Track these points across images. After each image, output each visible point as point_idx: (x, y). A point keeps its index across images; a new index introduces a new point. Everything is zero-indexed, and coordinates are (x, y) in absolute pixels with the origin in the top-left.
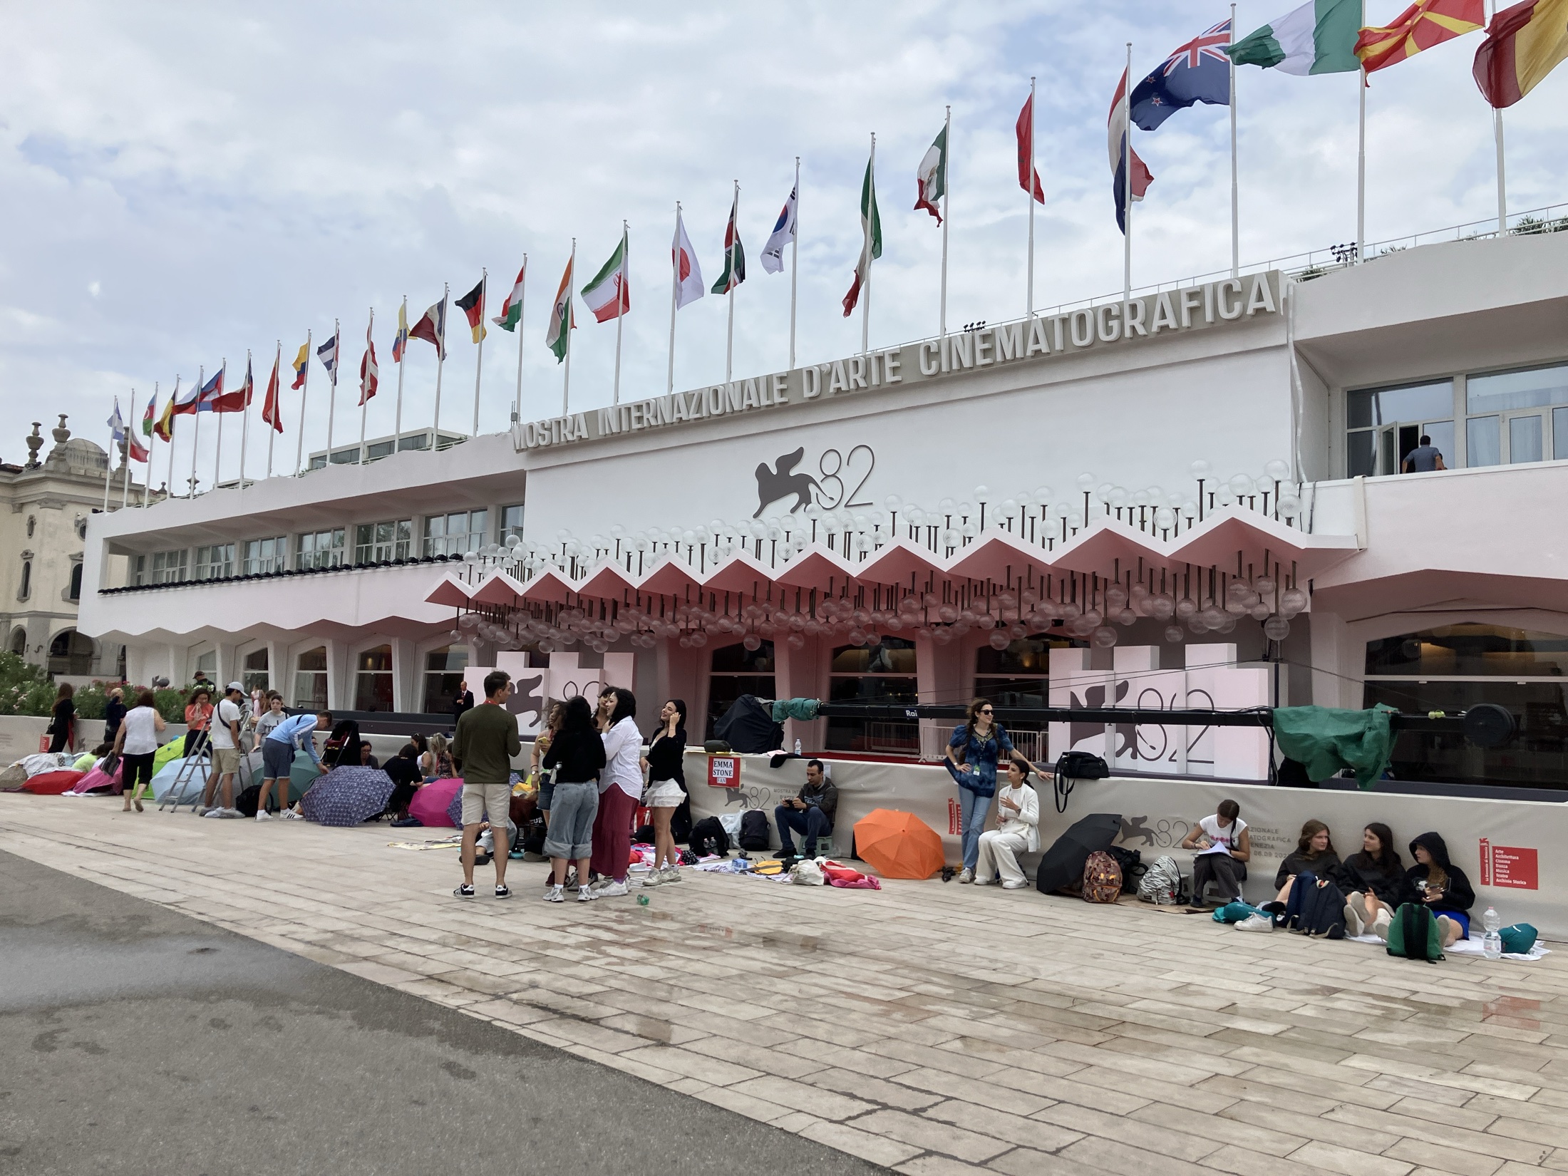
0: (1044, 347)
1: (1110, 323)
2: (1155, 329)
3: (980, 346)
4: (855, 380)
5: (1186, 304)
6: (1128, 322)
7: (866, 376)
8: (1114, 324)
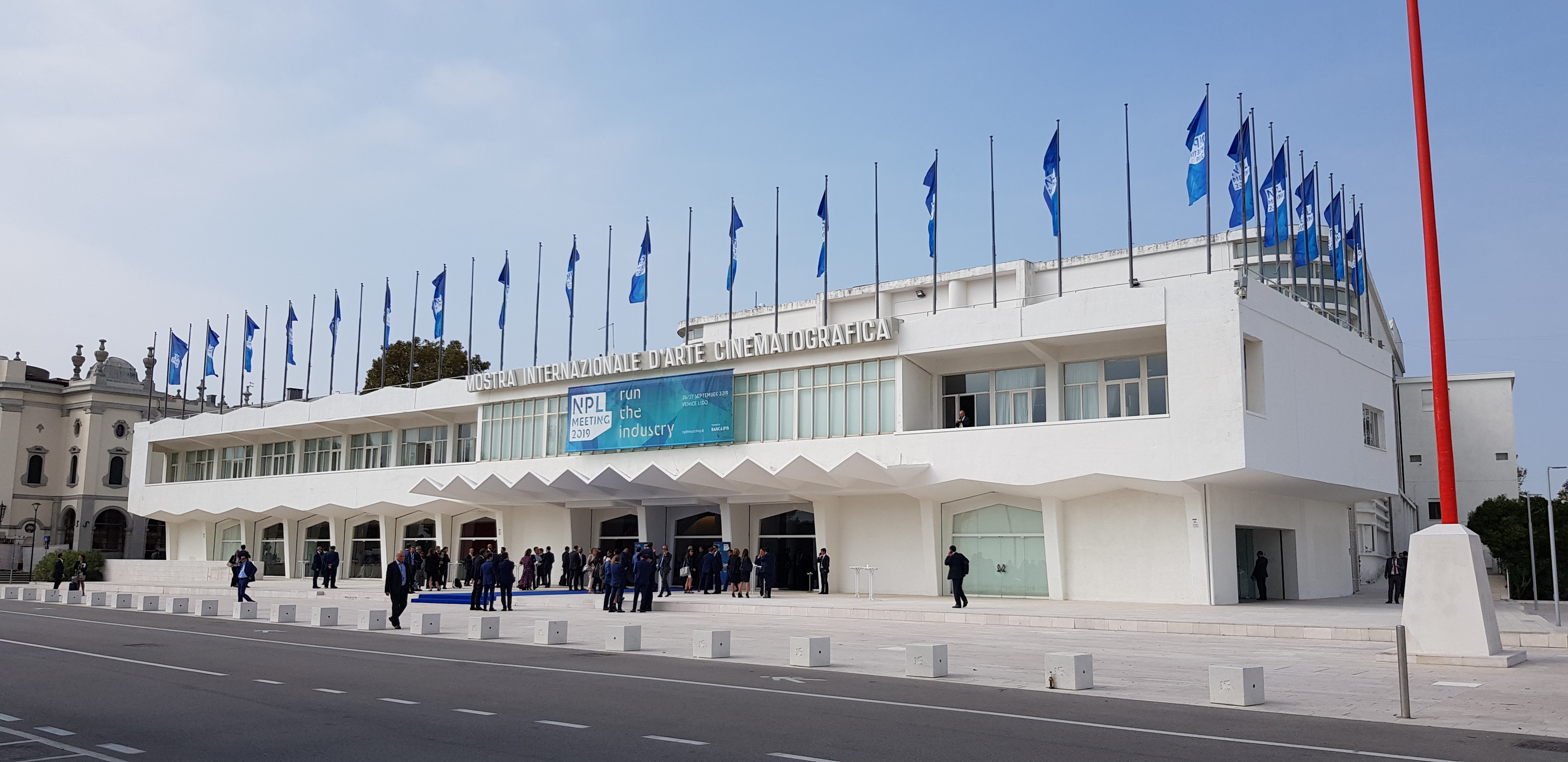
0: (779, 349)
1: (812, 339)
2: (833, 344)
3: (747, 346)
4: (679, 360)
5: (848, 332)
6: (821, 340)
7: (686, 359)
8: (813, 339)
